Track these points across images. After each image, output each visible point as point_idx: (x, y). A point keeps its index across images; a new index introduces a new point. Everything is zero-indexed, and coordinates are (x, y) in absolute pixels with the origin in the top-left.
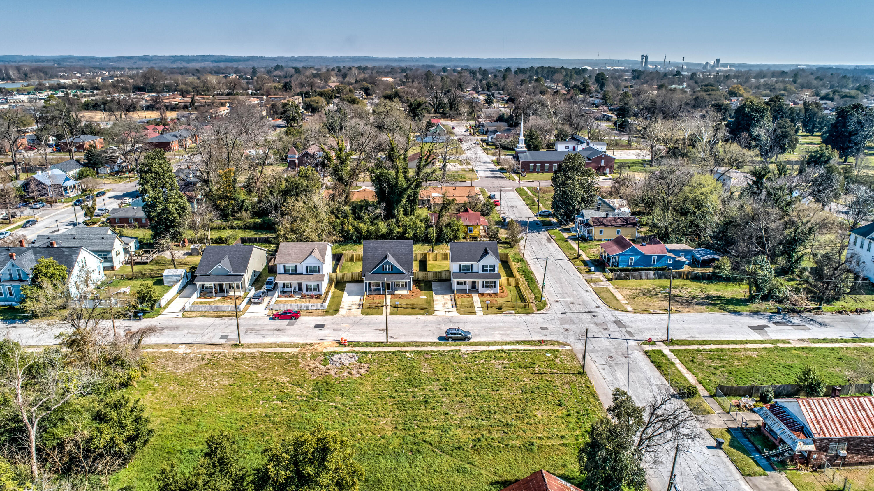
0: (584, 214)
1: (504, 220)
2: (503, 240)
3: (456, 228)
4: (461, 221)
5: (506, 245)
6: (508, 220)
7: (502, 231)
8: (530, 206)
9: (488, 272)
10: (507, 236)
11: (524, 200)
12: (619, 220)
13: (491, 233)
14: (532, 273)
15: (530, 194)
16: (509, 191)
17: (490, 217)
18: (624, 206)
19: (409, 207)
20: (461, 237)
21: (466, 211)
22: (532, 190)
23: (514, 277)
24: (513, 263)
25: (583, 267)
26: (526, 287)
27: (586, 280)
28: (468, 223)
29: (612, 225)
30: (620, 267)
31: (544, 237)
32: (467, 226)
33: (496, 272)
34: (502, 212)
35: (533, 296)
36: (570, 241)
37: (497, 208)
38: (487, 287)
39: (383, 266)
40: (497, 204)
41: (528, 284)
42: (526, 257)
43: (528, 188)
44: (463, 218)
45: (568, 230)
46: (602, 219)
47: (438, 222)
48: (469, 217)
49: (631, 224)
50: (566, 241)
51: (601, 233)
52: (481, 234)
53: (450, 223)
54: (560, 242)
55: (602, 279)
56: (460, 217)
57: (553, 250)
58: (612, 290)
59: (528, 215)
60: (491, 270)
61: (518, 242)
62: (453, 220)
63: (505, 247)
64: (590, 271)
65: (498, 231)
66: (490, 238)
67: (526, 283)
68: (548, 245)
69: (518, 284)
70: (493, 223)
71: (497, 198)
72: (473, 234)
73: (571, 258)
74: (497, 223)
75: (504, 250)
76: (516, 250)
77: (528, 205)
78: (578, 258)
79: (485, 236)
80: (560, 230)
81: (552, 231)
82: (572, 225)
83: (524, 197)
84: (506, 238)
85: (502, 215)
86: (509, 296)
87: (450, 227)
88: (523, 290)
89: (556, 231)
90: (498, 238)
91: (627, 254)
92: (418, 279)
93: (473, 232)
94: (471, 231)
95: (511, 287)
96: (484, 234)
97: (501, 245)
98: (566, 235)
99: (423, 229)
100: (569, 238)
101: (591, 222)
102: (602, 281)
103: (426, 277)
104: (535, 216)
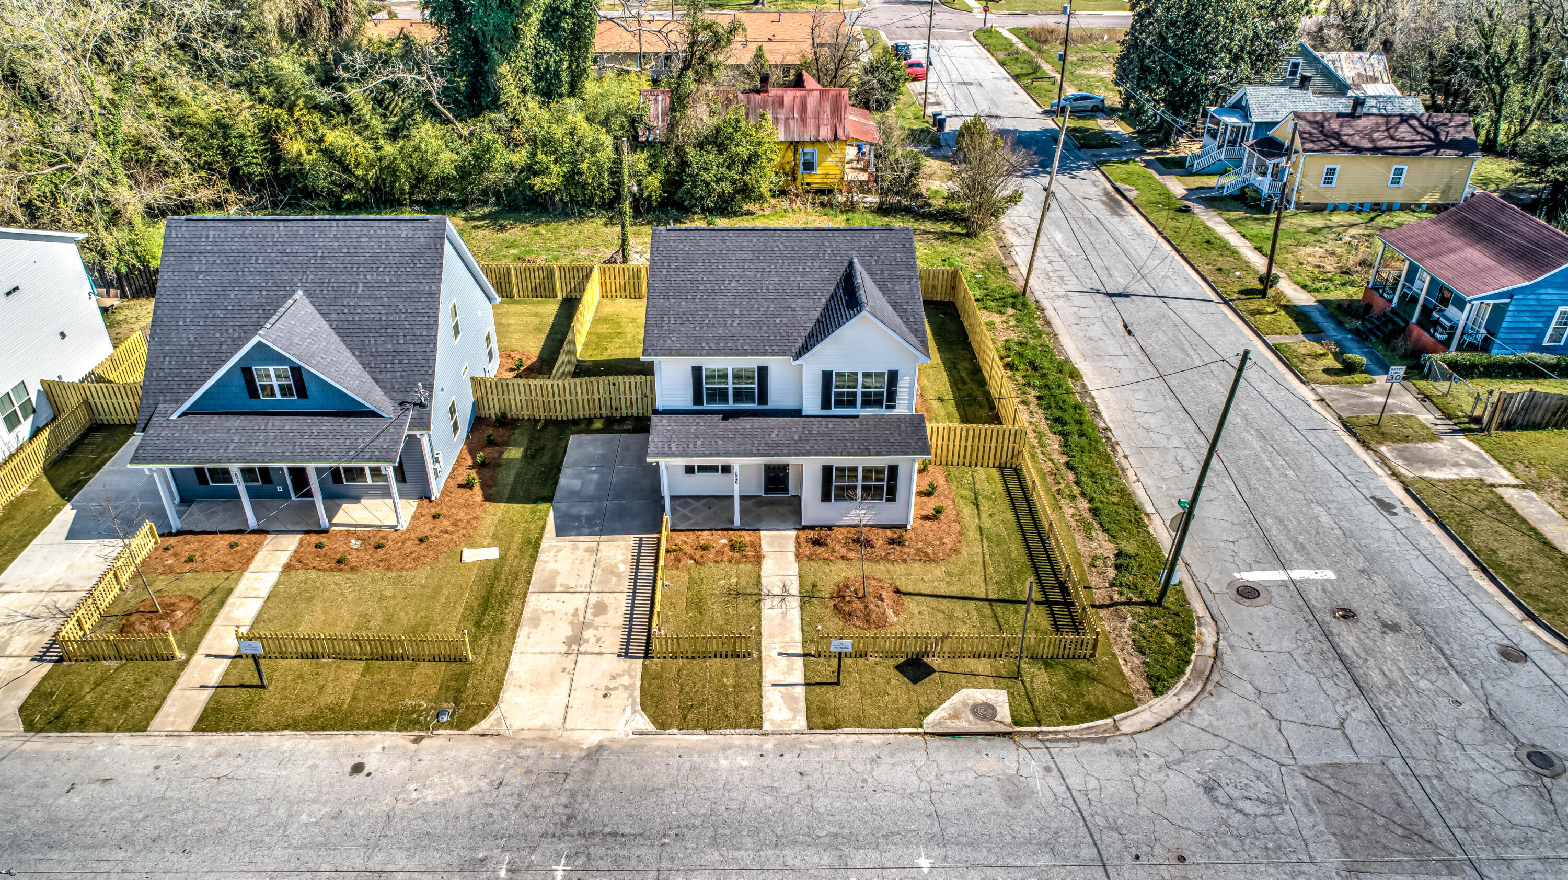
0: (1253, 104)
1: (940, 123)
2: (938, 203)
3: (744, 152)
4: (769, 124)
5: (947, 227)
6: (952, 125)
7: (932, 165)
8: (1026, 81)
9: (859, 410)
10: (953, 186)
11: (1002, 64)
12: (1403, 128)
13: (888, 175)
14: (1075, 375)
15: (1021, 46)
16: (954, 38)
17: (891, 113)
18: (1375, 80)
19: (556, 57)
20: (765, 188)
21: (799, 83)
22: (1026, 34)
23: (996, 419)
24: (983, 317)
25: (1302, 345)
26: (1055, 474)
27: (1348, 426)
28: (799, 133)
29: (1375, 150)
30: (1497, 354)
31: (1092, 191)
32: (794, 145)
33: (902, 409)
34: (931, 99)
35: (1107, 549)
36: (1198, 209)
37: (919, 86)
38: (845, 493)
39: (247, 372)
40: (918, 73)
41: (1066, 447)
42: (1039, 288)
43: (1012, 31)
44: (779, 112)
45: (1178, 166)
46: (1334, 125)
47: (672, 126)
48: (804, 109)
49: (1454, 145)
50: (1185, 210)
51: (1328, 181)
52: (851, 175)
53: (718, 130)
54: (1161, 217)
55: (1427, 417)
56: (767, 105)
57: (1141, 251)
58: (1512, 496)
59: (1020, 110)
60: (870, 400)
61: (996, 212)
62: (731, 114)
63: (943, 236)
64: (1349, 368)
65: (917, 168)
66: (883, 192)
67: (1054, 443)
68: (1114, 222)
69: (1016, 454)
70: (897, 134)
71: (918, 55)
72: (816, 178)
73: (1232, 291)
74: (916, 137)
75: (940, 247)
76: (988, 246)
77: (1016, 77)
78: (1263, 294)
79: (863, 187)
80: (1148, 164)
81: (1117, 170)
82: (1187, 148)
83: (1001, 55)
84: (952, 197)
85: (930, 110)
86: (973, 549)
87: (721, 148)
88: (1042, 499)
89: (1131, 167)
90: (918, 196)
91: (1550, 294)
92: (504, 415)
93: (819, 171)
94: (809, 167)
95: (981, 473)
96: (863, 177)
97: (929, 226)
98: (1177, 186)
99: (606, 155)
100: (1192, 193)
101: (1282, 134)
102: (1435, 437)
103: (546, 406)
104: (1046, 113)
